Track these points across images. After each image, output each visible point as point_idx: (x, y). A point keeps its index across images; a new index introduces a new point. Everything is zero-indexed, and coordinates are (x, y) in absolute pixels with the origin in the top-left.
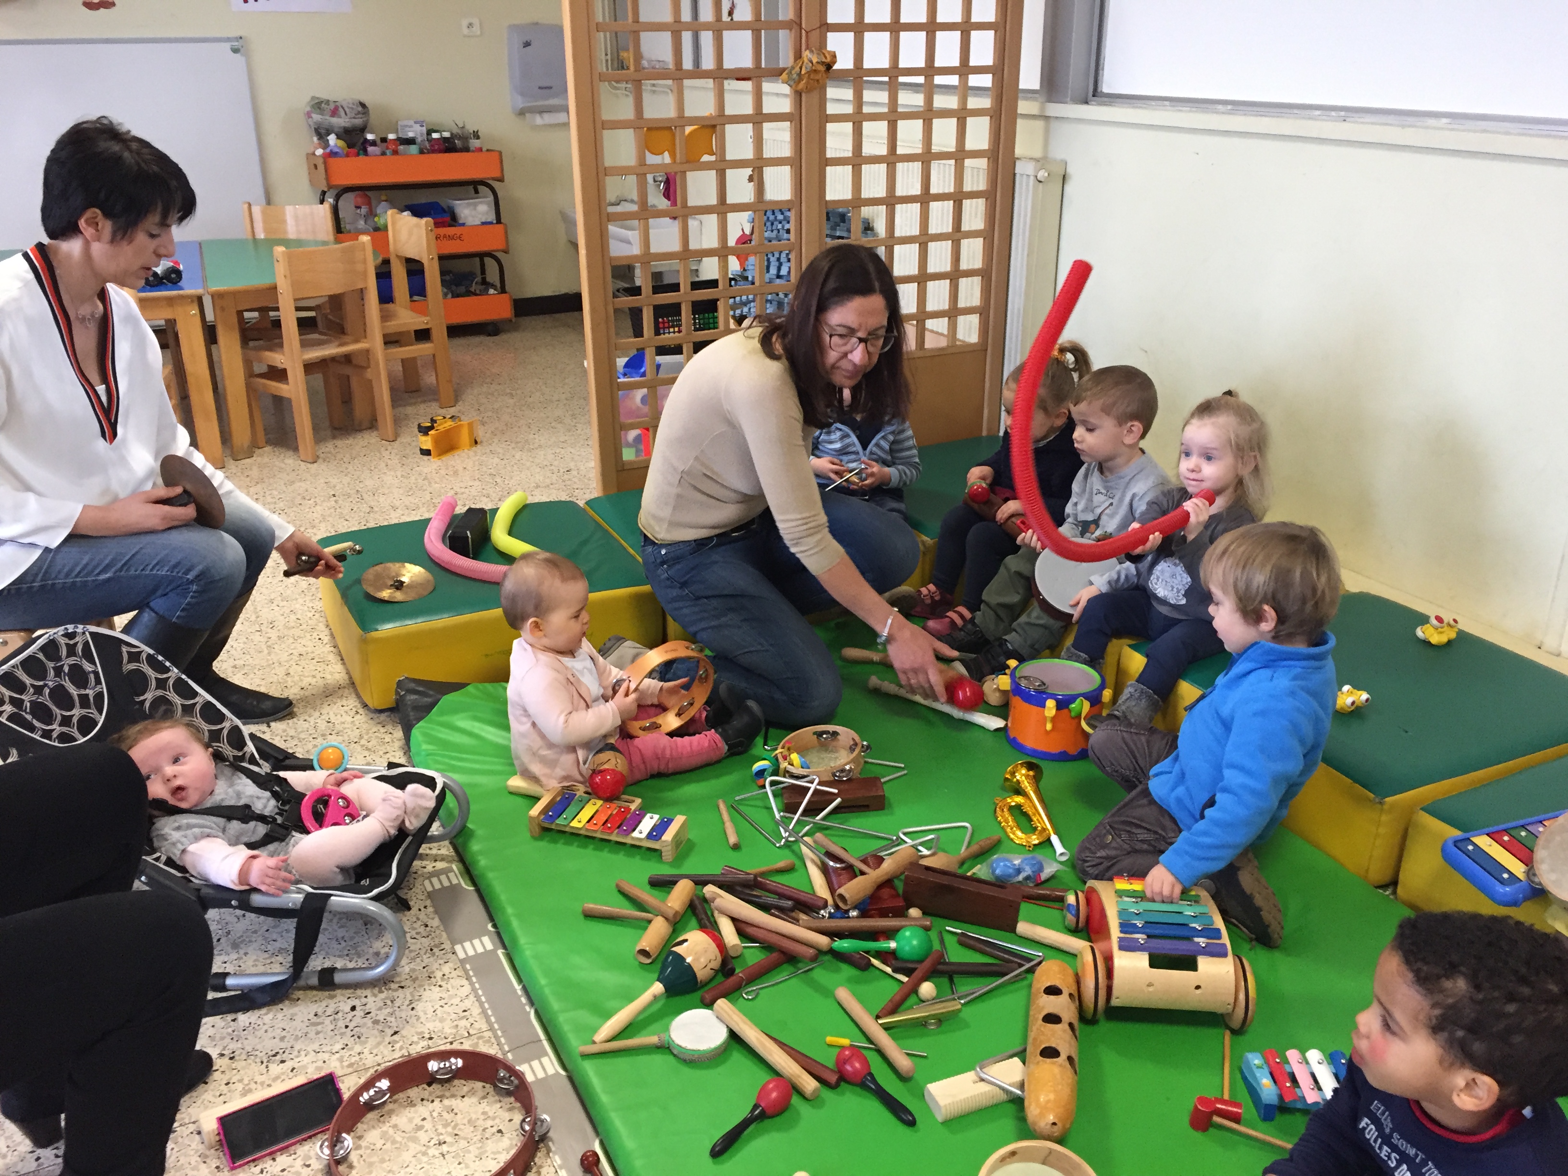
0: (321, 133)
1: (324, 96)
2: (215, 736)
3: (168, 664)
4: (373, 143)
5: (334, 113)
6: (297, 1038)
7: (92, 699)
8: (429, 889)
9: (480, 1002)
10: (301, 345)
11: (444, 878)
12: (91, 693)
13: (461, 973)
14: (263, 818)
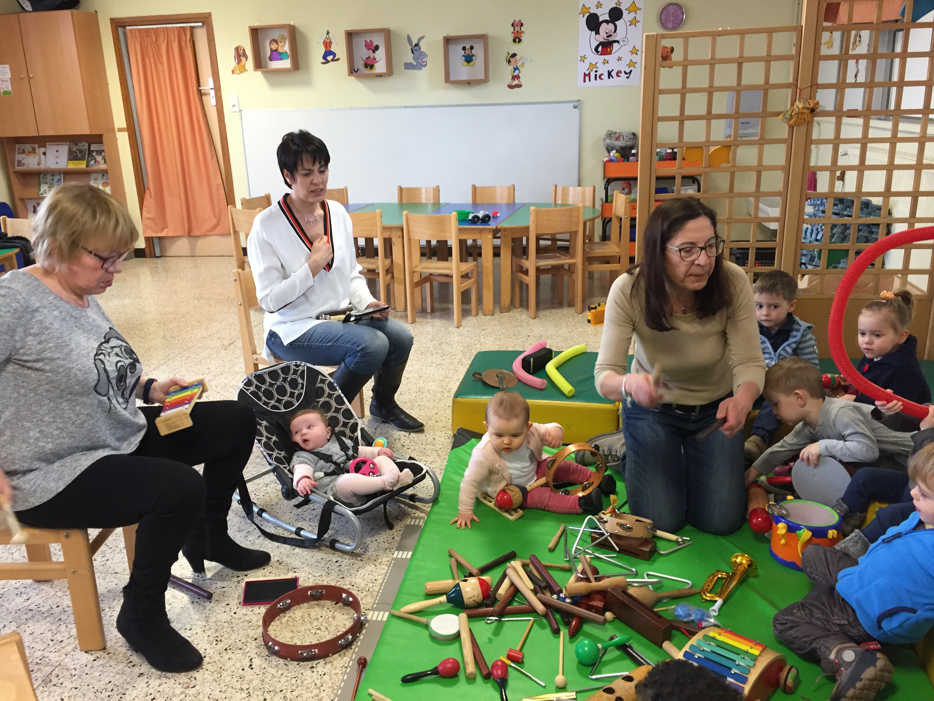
0: (609, 150)
1: (615, 130)
2: (345, 425)
3: (338, 388)
4: (634, 155)
5: (617, 139)
6: (308, 565)
7: (296, 395)
8: (408, 523)
9: (384, 578)
10: (537, 258)
11: (418, 520)
12: (297, 392)
13: (388, 563)
14: (335, 463)
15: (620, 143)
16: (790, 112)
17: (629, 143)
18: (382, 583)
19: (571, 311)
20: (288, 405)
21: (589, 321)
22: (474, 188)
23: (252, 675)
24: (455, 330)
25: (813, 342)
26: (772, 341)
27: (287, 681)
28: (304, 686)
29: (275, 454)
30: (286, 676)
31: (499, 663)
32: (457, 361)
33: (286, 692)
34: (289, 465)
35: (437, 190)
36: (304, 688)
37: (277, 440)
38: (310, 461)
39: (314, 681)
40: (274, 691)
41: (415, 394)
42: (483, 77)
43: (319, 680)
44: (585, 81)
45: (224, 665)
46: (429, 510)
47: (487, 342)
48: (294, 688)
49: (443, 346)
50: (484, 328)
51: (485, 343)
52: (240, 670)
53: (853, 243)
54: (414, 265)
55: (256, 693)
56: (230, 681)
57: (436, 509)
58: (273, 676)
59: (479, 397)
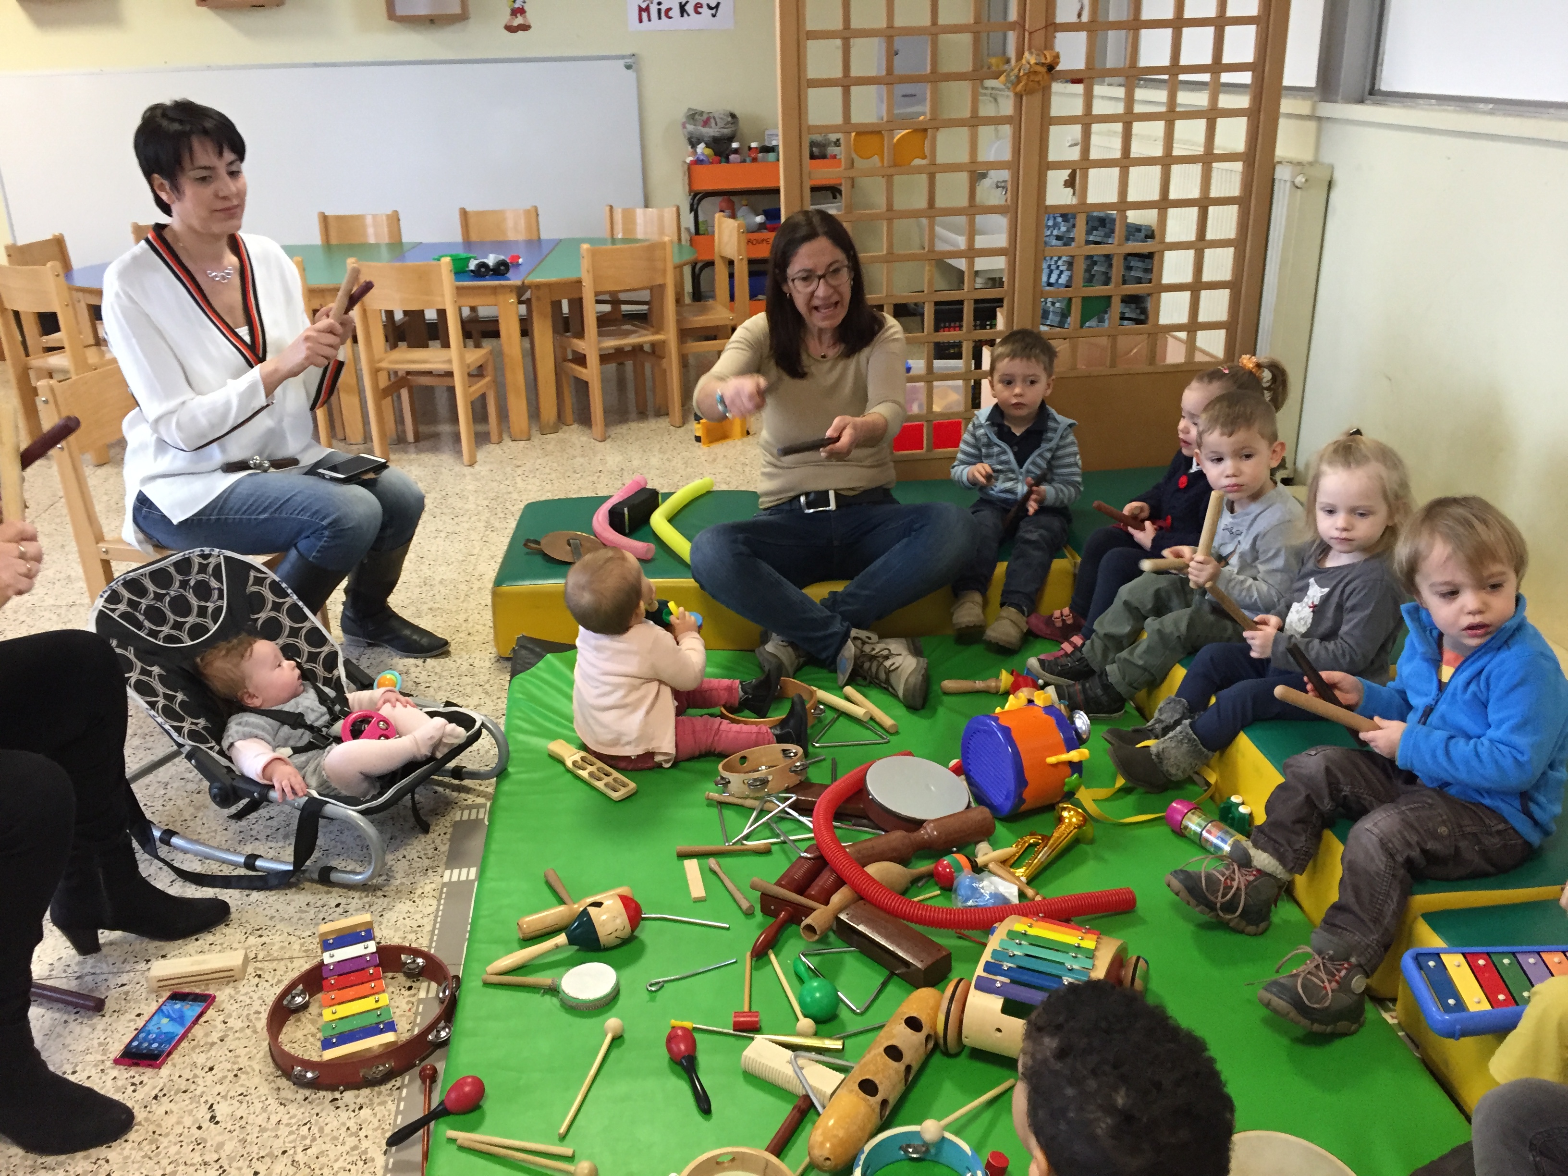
0: (693, 142)
1: (700, 108)
2: (313, 658)
3: (289, 591)
4: (736, 151)
5: (706, 123)
6: (283, 919)
7: (210, 610)
8: (458, 819)
9: (435, 921)
10: (600, 334)
11: (474, 811)
12: (211, 606)
13: (436, 894)
14: (311, 728)
15: (711, 131)
16: (1016, 71)
17: (726, 131)
18: (433, 931)
19: (663, 423)
20: (197, 631)
21: (698, 439)
22: (464, 214)
23: (220, 1134)
24: (467, 470)
25: (1075, 449)
26: (1016, 448)
27: (291, 1133)
28: (327, 1135)
29: (187, 726)
30: (288, 1125)
31: (680, 1032)
32: (483, 524)
33: (295, 1153)
34: (219, 743)
35: (394, 219)
36: (327, 1139)
37: (186, 698)
38: (263, 729)
39: (344, 1124)
40: (270, 1155)
41: (418, 590)
42: (457, 10)
43: (353, 1120)
44: (641, 21)
45: (159, 1126)
46: (490, 790)
47: (529, 487)
48: (308, 1142)
49: (450, 501)
50: (519, 463)
51: (525, 490)
52: (194, 1130)
53: (1117, 286)
54: (377, 357)
55: (235, 1164)
56: (178, 1153)
57: (506, 787)
58: (262, 1129)
59: (540, 582)
